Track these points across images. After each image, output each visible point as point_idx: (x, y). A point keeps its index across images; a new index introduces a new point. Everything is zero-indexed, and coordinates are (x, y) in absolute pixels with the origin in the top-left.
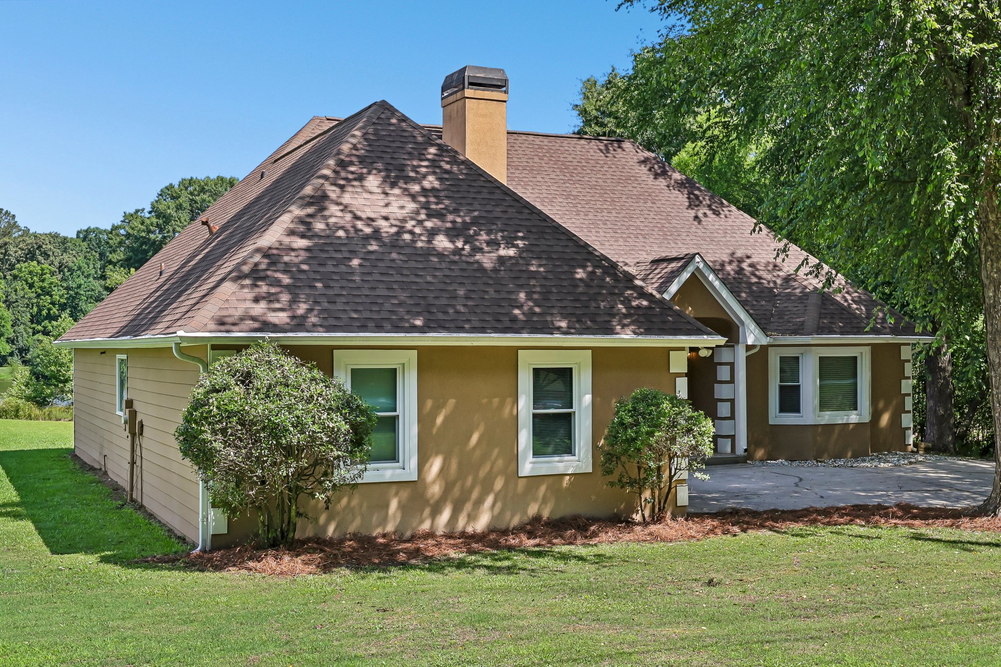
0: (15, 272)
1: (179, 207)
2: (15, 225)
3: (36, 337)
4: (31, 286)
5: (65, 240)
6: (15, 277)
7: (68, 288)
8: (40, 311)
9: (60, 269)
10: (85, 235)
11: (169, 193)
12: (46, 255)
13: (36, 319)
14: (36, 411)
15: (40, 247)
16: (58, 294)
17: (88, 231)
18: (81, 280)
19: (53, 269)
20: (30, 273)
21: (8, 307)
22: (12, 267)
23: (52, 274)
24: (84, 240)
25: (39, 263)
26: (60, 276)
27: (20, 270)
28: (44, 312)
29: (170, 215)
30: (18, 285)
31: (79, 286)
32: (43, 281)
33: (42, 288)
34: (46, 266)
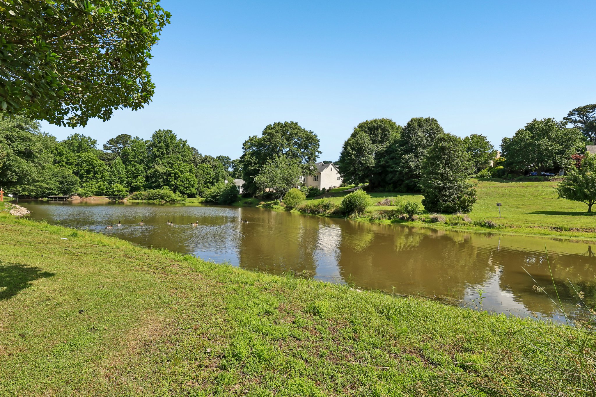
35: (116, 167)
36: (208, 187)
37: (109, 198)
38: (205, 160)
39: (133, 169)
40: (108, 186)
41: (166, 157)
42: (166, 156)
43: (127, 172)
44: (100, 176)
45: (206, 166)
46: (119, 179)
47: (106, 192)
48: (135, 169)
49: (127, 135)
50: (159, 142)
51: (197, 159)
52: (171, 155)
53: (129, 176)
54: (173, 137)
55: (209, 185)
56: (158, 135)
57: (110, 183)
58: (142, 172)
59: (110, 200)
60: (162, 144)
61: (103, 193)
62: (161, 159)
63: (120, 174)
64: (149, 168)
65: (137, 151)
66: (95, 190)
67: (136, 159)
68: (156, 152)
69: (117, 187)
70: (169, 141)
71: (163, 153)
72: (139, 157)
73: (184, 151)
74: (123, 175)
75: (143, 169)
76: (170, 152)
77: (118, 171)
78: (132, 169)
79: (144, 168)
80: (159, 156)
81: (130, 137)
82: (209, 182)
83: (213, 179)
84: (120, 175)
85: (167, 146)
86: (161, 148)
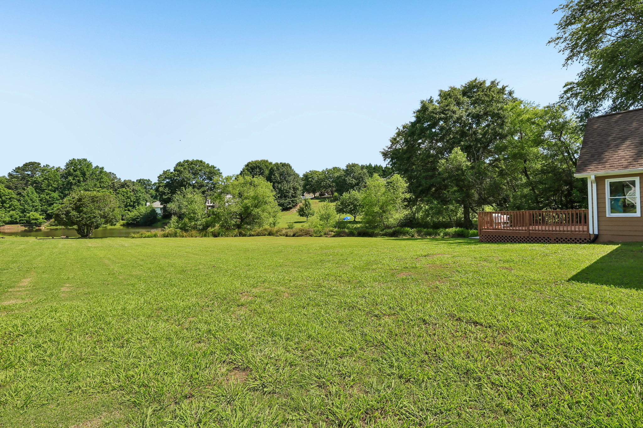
0: (118, 191)
2: (116, 178)
3: (126, 212)
4: (124, 196)
5: (133, 182)
6: (118, 193)
7: (136, 197)
8: (127, 203)
9: (133, 190)
10: (139, 181)
12: (128, 186)
13: (126, 206)
15: (126, 184)
16: (133, 199)
17: (140, 180)
18: (140, 194)
19: (131, 190)
20: (123, 192)
22: (116, 190)
23: (130, 192)
24: (139, 182)
25: (126, 189)
26: (133, 193)
27: (119, 191)
28: (128, 204)
30: (119, 195)
31: (140, 196)
32: (128, 194)
33: (127, 197)
34: (128, 190)
35: (28, 196)
36: (129, 210)
37: (25, 226)
38: (124, 185)
39: (48, 197)
40: (21, 215)
41: (83, 185)
43: (41, 200)
44: (8, 205)
45: (125, 191)
46: (33, 207)
47: (20, 220)
48: (50, 197)
49: (36, 163)
50: (75, 171)
51: (116, 185)
52: (89, 182)
53: (44, 204)
54: (89, 165)
55: (130, 208)
56: (72, 163)
57: (23, 211)
58: (57, 200)
59: (27, 228)
60: (78, 173)
61: (16, 221)
62: (78, 186)
63: (34, 202)
64: (66, 195)
65: (51, 180)
66: (7, 219)
67: (50, 187)
68: (72, 180)
69: (33, 216)
70: (85, 169)
71: (79, 181)
72: (53, 185)
73: (102, 178)
74: (37, 203)
75: (58, 197)
76: (87, 179)
77: (31, 200)
78: (46, 197)
79: (59, 196)
80: (75, 184)
81: (39, 164)
82: (130, 206)
83: (134, 202)
84: (34, 204)
85: (84, 174)
86: (76, 176)
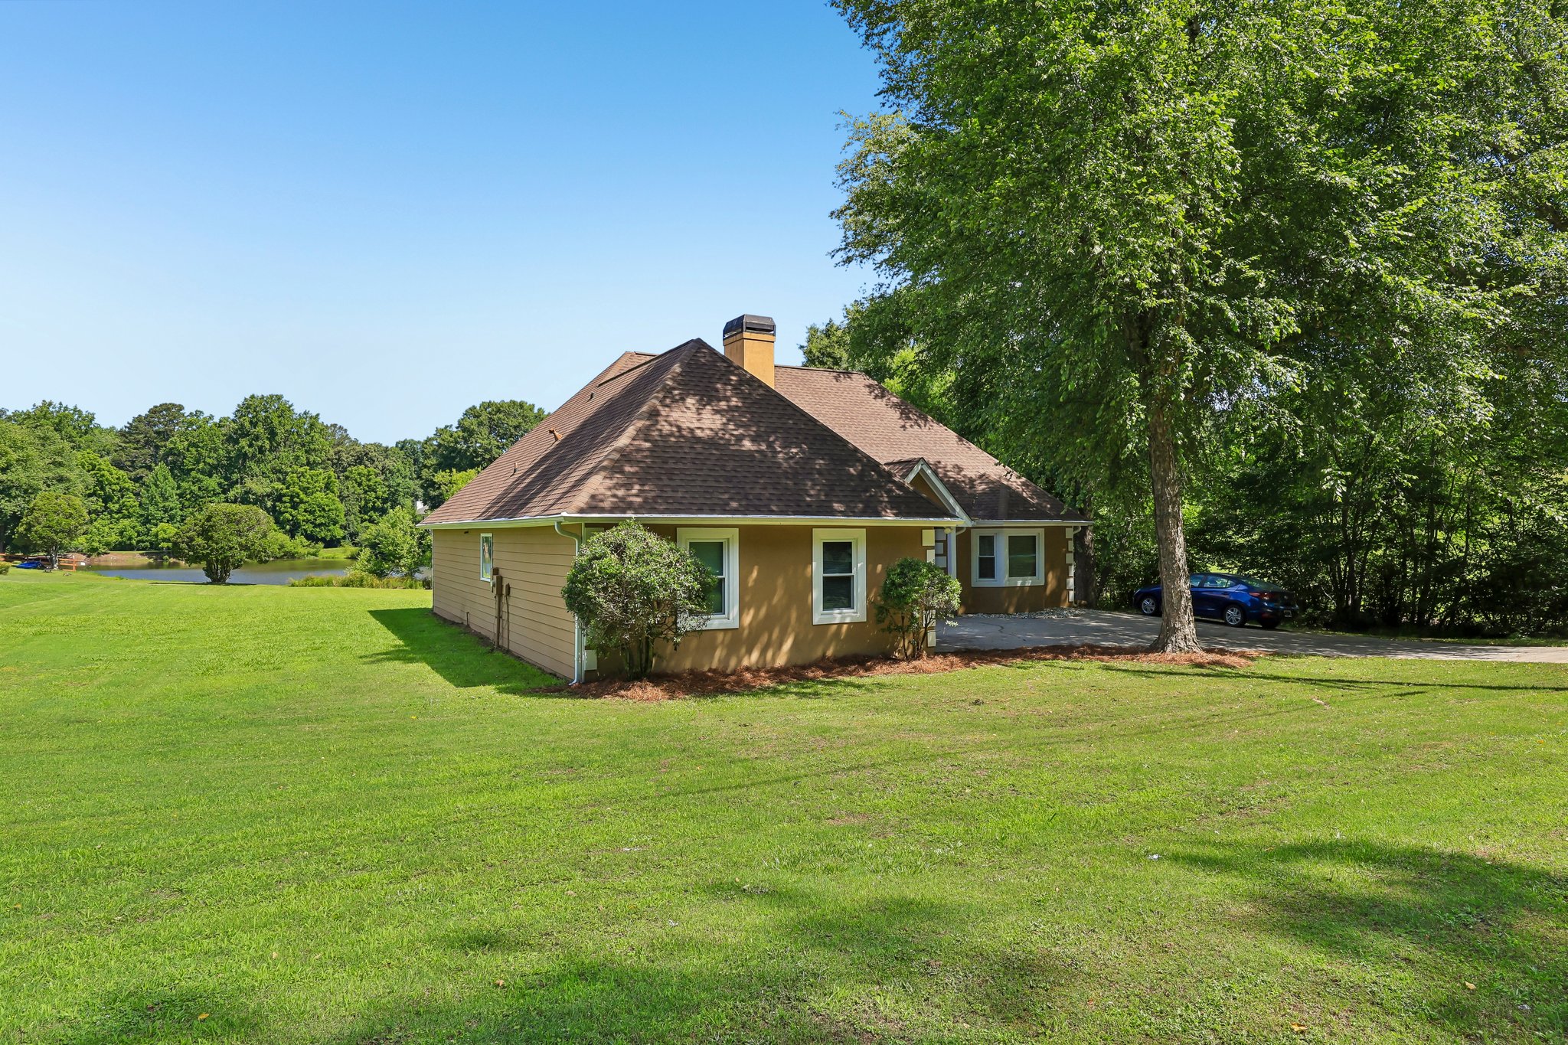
0: (347, 473)
1: (480, 424)
2: (347, 437)
3: (364, 524)
4: (360, 485)
5: (386, 449)
6: (347, 478)
7: (389, 486)
8: (367, 503)
9: (383, 471)
10: (402, 445)
11: (472, 413)
12: (372, 461)
13: (364, 510)
14: (376, 581)
15: (366, 454)
16: (382, 491)
17: (405, 442)
18: (400, 480)
19: (377, 471)
20: (359, 474)
21: (342, 501)
22: (344, 470)
23: (377, 475)
24: (401, 449)
25: (366, 466)
26: (383, 477)
27: (351, 472)
28: (370, 505)
29: (473, 430)
30: (349, 483)
31: (398, 485)
32: (369, 480)
33: (368, 486)
34: (371, 469)
35: (157, 486)
36: (371, 521)
37: (149, 555)
38: (363, 457)
39: (195, 488)
40: (140, 528)
41: (270, 458)
42: (269, 456)
43: (181, 496)
44: (117, 506)
45: (365, 471)
46: (166, 511)
47: (138, 542)
48: (200, 488)
49: (174, 405)
50: (254, 424)
51: (344, 456)
52: (283, 452)
53: (187, 503)
54: (285, 410)
55: (375, 515)
56: (249, 407)
57: (146, 521)
58: (215, 495)
59: (151, 560)
60: (260, 429)
61: (131, 544)
62: (258, 462)
63: (166, 499)
64: (232, 484)
65: (202, 448)
66: (114, 538)
67: (201, 465)
68: (247, 448)
69: (165, 531)
70: (276, 422)
71: (261, 450)
72: (208, 460)
73: (312, 442)
74: (174, 503)
75: (217, 487)
76: (279, 444)
77: (162, 495)
78: (193, 488)
79: (220, 484)
80: (254, 456)
81: (181, 408)
82: (374, 509)
83: (385, 501)
84: (167, 504)
85: (273, 434)
86: (257, 438)
